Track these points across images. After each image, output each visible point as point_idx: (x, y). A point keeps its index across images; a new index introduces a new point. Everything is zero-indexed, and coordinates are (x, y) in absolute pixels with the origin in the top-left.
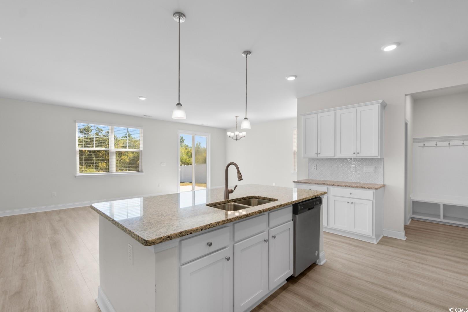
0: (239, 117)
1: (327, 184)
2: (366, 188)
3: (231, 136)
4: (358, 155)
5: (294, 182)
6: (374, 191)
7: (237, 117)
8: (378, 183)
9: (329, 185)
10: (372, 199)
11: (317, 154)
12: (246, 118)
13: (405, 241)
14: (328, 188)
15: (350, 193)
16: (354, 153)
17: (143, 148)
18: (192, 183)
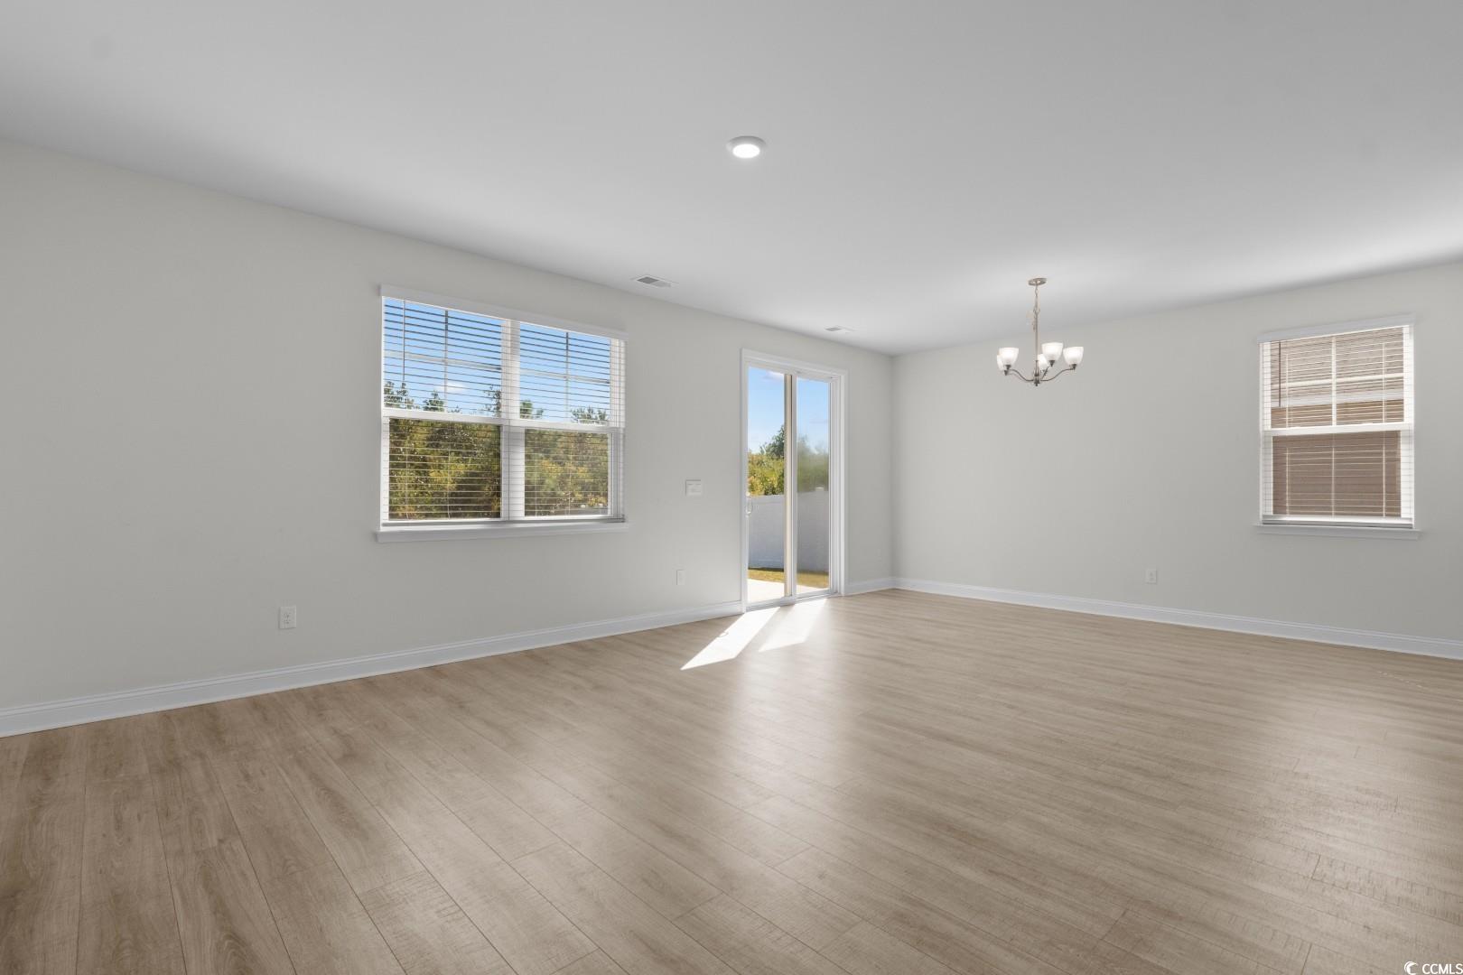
7: (1040, 282)
17: (623, 419)
18: (782, 570)
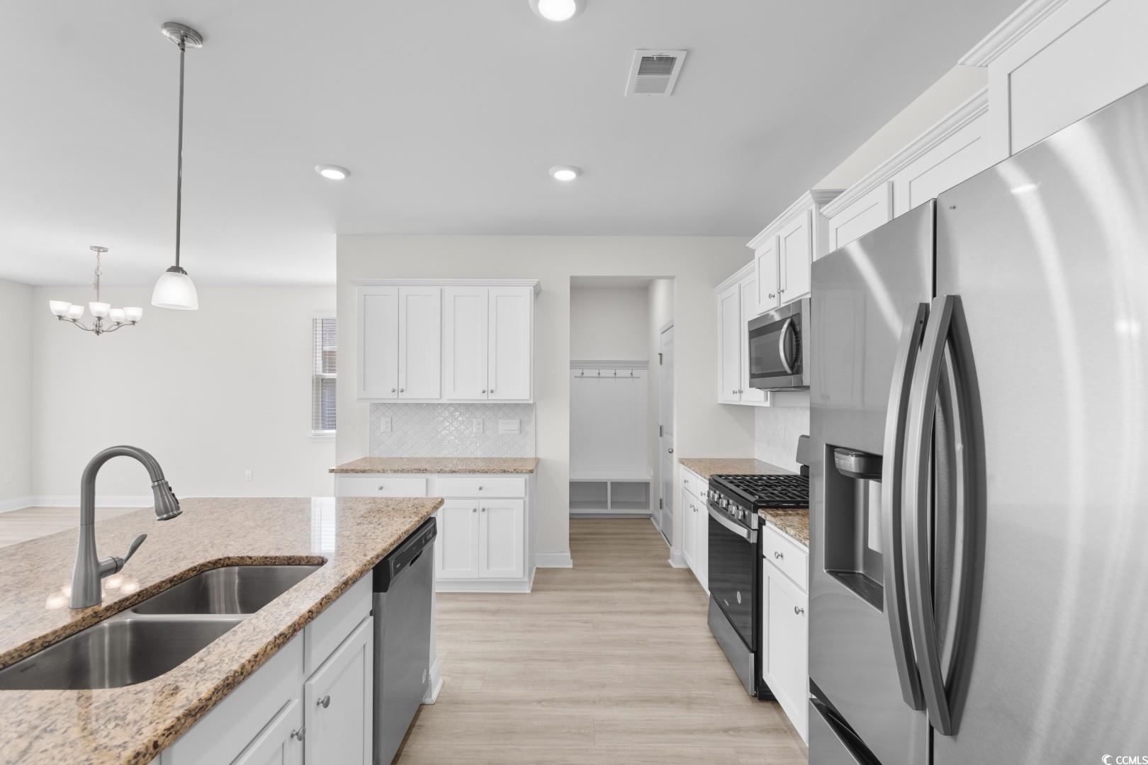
0: (109, 251)
1: (425, 471)
2: (512, 472)
3: (69, 317)
4: (492, 396)
5: (332, 471)
6: (527, 476)
7: (100, 249)
8: (526, 457)
9: (431, 472)
10: (523, 496)
11: (396, 392)
12: (177, 269)
13: (572, 569)
14: (427, 480)
15: (478, 488)
16: (484, 392)
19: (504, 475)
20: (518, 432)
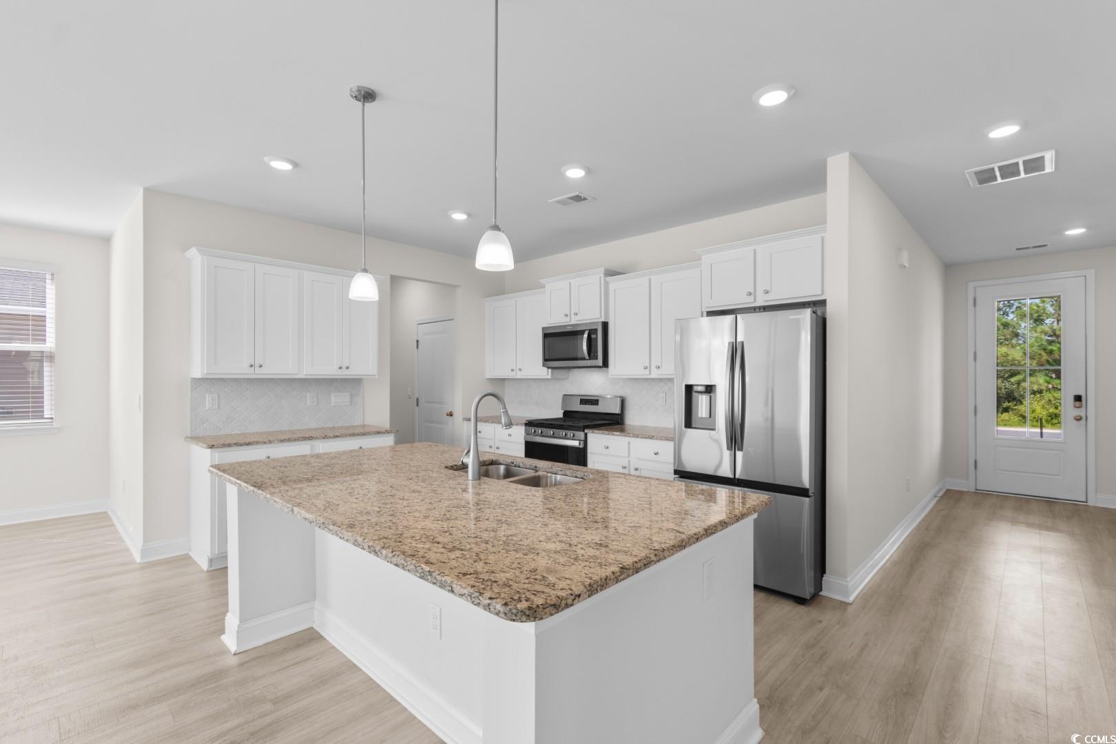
19: (378, 435)
20: (349, 404)
